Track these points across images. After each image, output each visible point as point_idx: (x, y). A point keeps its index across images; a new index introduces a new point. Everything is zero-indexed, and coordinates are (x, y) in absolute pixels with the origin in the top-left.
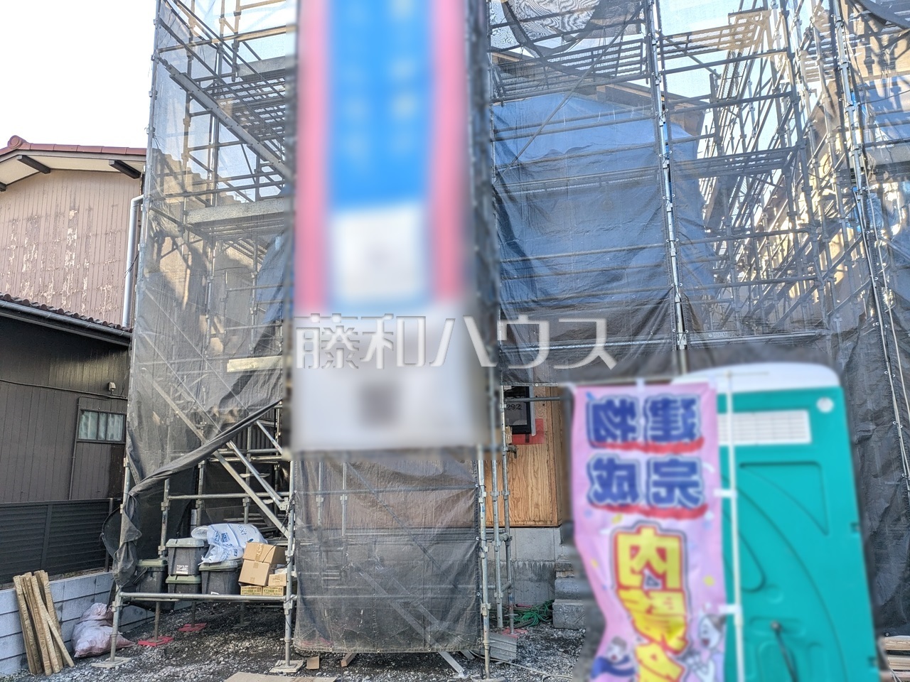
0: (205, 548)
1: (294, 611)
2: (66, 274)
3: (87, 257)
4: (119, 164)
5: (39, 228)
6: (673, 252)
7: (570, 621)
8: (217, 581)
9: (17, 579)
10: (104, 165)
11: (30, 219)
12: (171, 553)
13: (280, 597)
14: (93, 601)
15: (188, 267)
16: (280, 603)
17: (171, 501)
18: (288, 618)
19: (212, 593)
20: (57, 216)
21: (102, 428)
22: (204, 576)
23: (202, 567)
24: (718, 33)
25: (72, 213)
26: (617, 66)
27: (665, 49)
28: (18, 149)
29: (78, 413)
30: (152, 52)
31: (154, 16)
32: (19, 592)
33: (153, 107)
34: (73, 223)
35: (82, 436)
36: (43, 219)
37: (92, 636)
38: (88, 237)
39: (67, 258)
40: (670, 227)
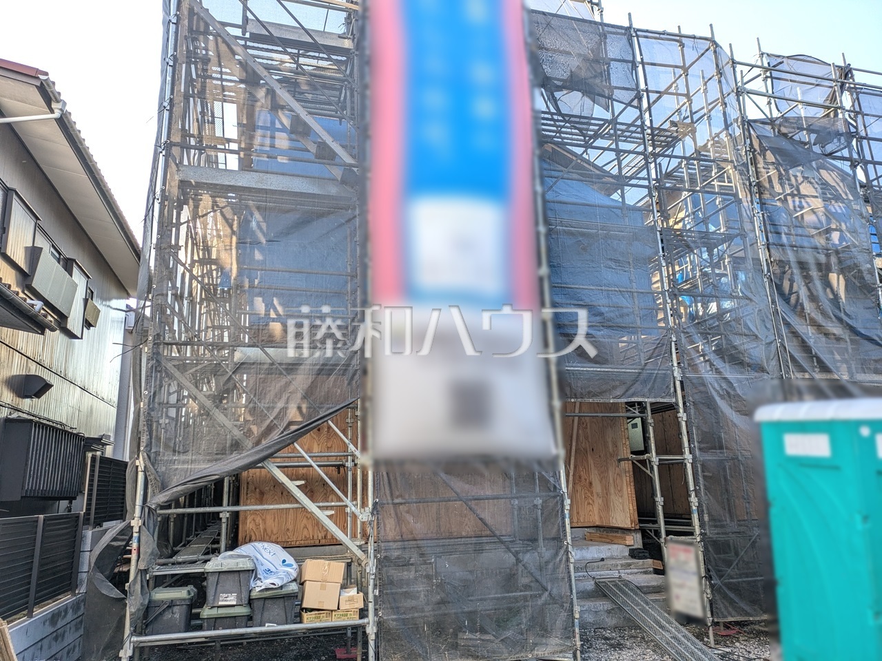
8: (276, 610)
12: (214, 579)
18: (372, 643)
19: (267, 625)
22: (257, 605)
23: (254, 594)
40: (665, 279)
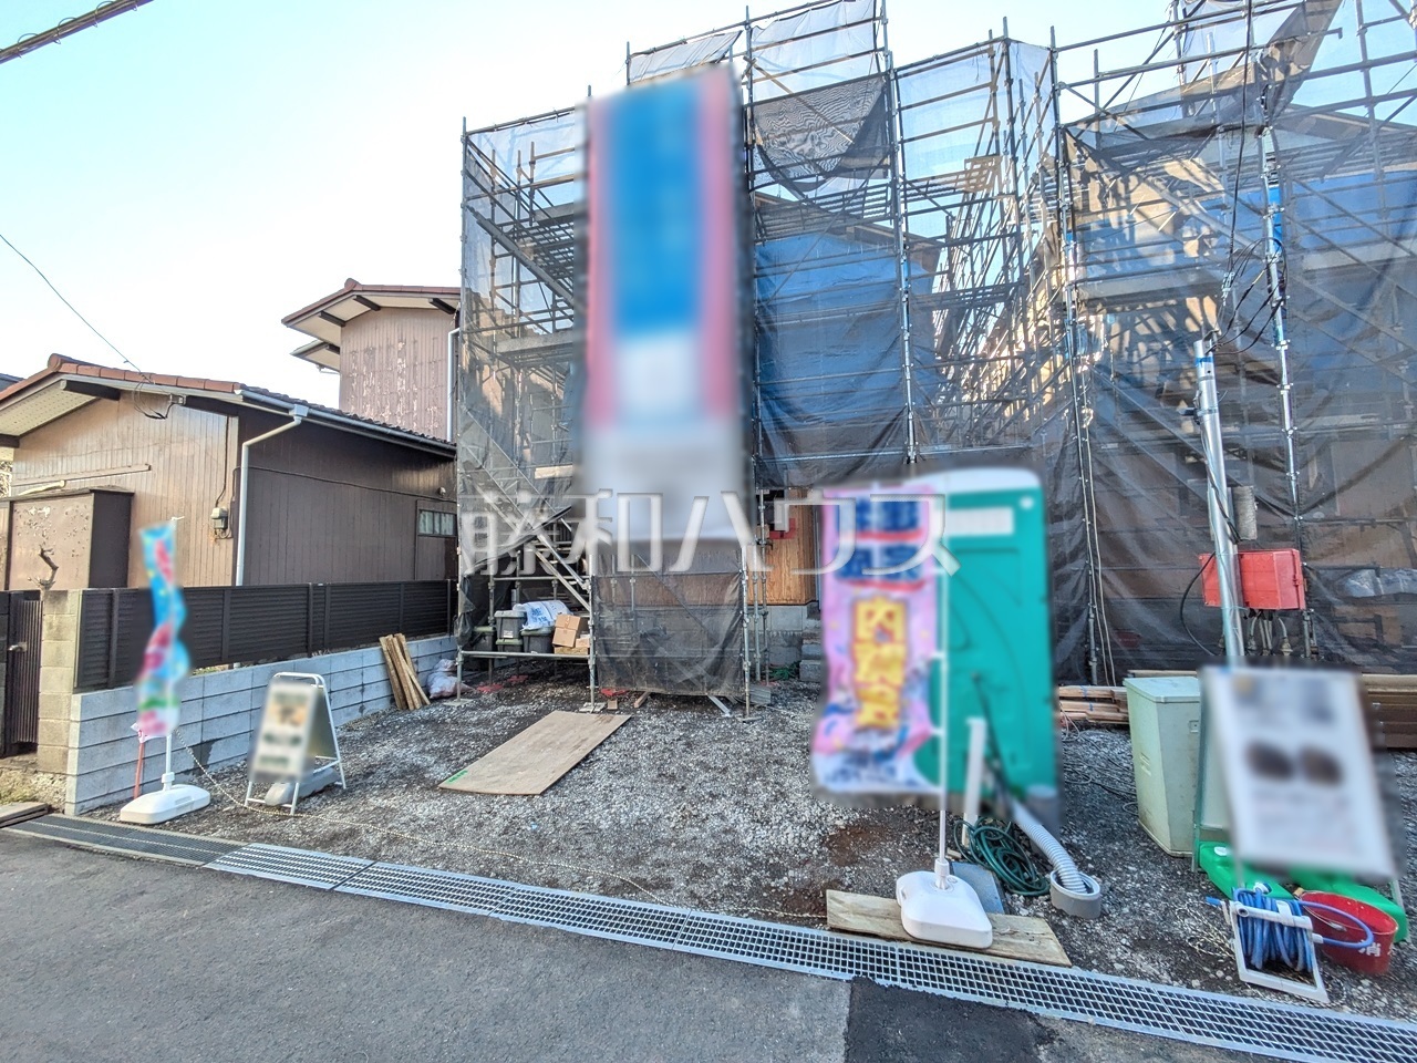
0: (524, 619)
1: (595, 666)
2: (399, 398)
3: (415, 383)
4: (436, 302)
5: (374, 358)
6: (908, 377)
7: (813, 676)
8: (536, 643)
9: (382, 639)
10: (425, 303)
11: (367, 350)
12: (499, 621)
13: (584, 655)
14: (441, 658)
15: (503, 390)
16: (585, 661)
17: (496, 582)
18: (592, 672)
19: (532, 652)
20: (388, 347)
21: (437, 525)
22: (525, 640)
23: (523, 633)
24: (955, 177)
25: (400, 345)
26: (863, 209)
27: (908, 193)
28: (353, 290)
29: (417, 512)
30: (460, 201)
31: (461, 168)
32: (385, 649)
33: (464, 250)
34: (401, 354)
35: (422, 531)
36: (377, 351)
37: (443, 683)
38: (415, 365)
39: (399, 384)
40: (907, 354)
